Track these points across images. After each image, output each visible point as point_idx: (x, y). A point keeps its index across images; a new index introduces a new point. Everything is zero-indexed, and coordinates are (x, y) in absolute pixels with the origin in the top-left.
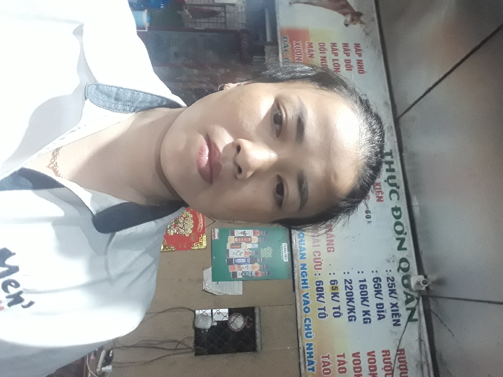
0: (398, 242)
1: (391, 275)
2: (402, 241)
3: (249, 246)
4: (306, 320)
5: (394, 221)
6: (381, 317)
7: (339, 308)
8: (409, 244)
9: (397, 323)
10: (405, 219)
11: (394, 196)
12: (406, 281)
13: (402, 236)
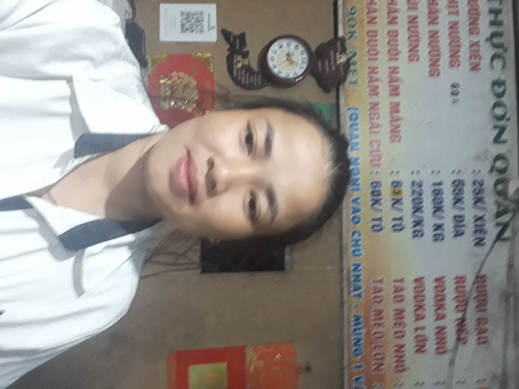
0: (495, 132)
1: (479, 178)
2: (502, 130)
4: (354, 233)
5: (493, 100)
6: (458, 234)
7: (401, 219)
8: (511, 134)
9: (479, 242)
10: (511, 101)
11: (498, 64)
12: (500, 187)
13: (502, 123)
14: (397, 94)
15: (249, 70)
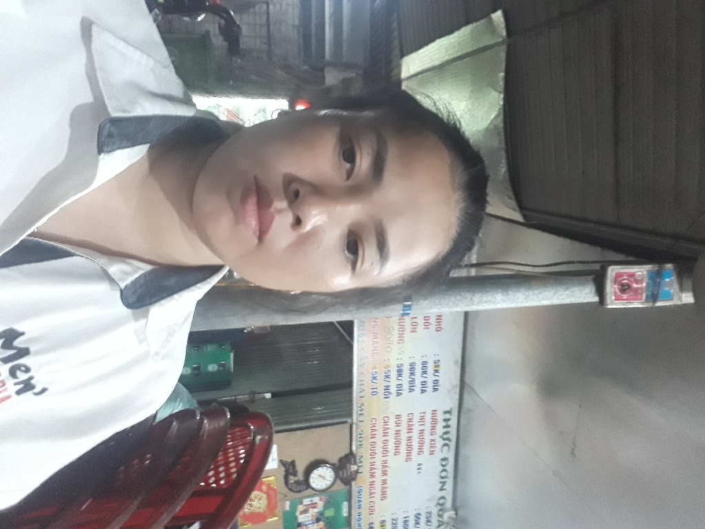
0: (440, 485)
1: (429, 510)
2: (444, 483)
3: (316, 510)
5: (441, 468)
8: (449, 486)
10: (450, 467)
11: (446, 448)
12: (440, 513)
13: (445, 480)
14: (386, 475)
15: (297, 483)
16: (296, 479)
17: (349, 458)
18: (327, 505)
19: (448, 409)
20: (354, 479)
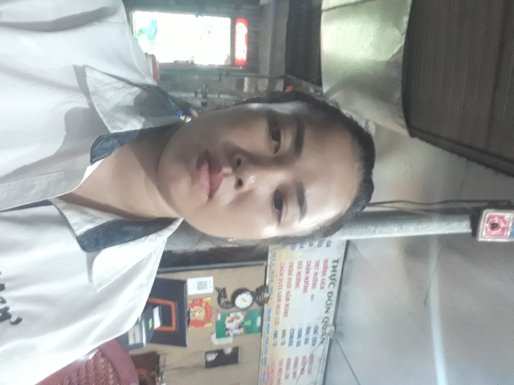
0: (326, 309)
1: (317, 325)
2: (329, 309)
3: (238, 321)
5: (327, 298)
7: (285, 341)
8: (332, 310)
10: (334, 298)
11: (332, 286)
12: (324, 327)
13: (330, 306)
14: (289, 300)
15: (227, 303)
16: (226, 300)
17: (264, 288)
18: (246, 318)
19: (336, 259)
20: (267, 302)
